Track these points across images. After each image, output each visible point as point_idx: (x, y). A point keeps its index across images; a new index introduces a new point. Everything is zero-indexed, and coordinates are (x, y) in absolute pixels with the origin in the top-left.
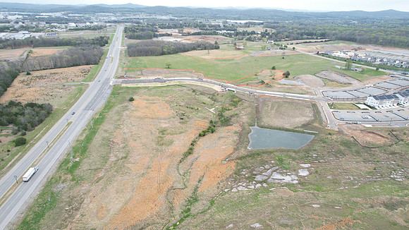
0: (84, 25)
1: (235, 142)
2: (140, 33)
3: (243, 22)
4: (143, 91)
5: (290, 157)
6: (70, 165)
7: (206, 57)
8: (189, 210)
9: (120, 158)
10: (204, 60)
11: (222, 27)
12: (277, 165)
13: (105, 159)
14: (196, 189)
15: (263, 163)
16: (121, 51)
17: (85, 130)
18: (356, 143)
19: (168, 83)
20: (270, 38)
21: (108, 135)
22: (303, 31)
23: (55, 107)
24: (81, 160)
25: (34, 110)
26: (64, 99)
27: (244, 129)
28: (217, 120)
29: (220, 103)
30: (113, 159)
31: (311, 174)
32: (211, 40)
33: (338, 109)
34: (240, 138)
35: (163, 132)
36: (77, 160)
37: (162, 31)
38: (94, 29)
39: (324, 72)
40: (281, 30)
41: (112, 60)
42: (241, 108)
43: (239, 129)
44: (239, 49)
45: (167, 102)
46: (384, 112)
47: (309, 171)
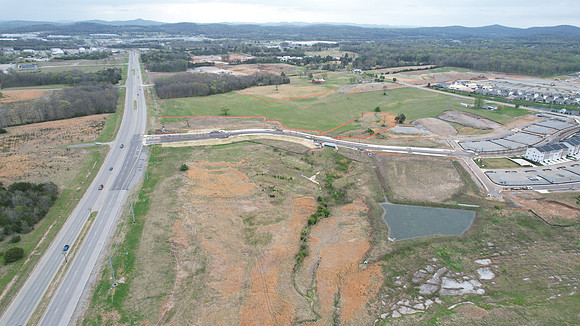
0: (77, 51)
2: (168, 62)
3: (309, 43)
4: (198, 153)
5: (457, 249)
6: (112, 291)
7: (276, 96)
9: (194, 271)
10: (274, 100)
11: (283, 51)
12: (444, 265)
13: (169, 275)
14: (336, 318)
15: (422, 263)
16: (145, 91)
17: (122, 225)
18: (539, 220)
19: (232, 139)
20: (356, 65)
21: (162, 231)
22: (397, 55)
23: (62, 187)
24: (128, 281)
25: (27, 195)
26: (73, 174)
27: (371, 208)
28: (327, 195)
29: (320, 168)
30: (182, 274)
31: (497, 275)
32: (274, 70)
33: (491, 167)
34: (372, 223)
35: (250, 219)
36: (122, 280)
37: (197, 59)
38: (93, 58)
39: (449, 113)
40: (367, 54)
41: (135, 105)
42: (354, 173)
43: (364, 208)
44: (318, 83)
45: (239, 169)
46: (554, 169)
47: (492, 270)
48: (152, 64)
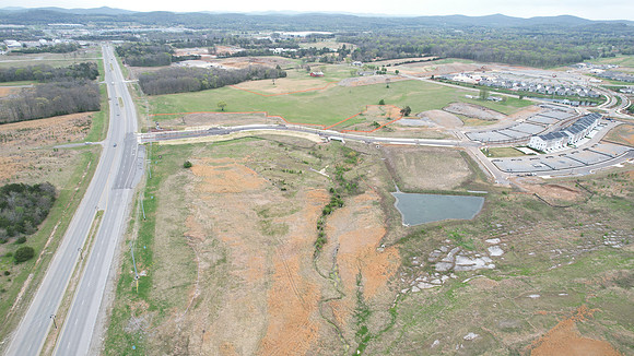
0: (37, 44)
1: (380, 217)
3: (304, 34)
4: (199, 150)
6: (136, 284)
7: (273, 91)
8: (365, 329)
9: (215, 261)
10: (272, 95)
11: (274, 43)
12: (457, 245)
13: (191, 267)
14: (359, 295)
15: (436, 244)
16: (129, 88)
17: (132, 222)
18: (543, 203)
19: (234, 135)
20: (355, 57)
21: (176, 227)
22: (398, 46)
23: (58, 188)
24: (150, 273)
25: (24, 196)
26: (68, 174)
27: (384, 197)
28: (338, 186)
30: (203, 265)
31: (506, 252)
33: (498, 156)
34: (386, 211)
36: (143, 273)
37: (180, 52)
39: (455, 105)
40: (366, 45)
41: (121, 103)
42: (363, 165)
43: (376, 198)
44: (317, 76)
45: (246, 164)
46: (556, 156)
47: (501, 248)
48: (131, 58)
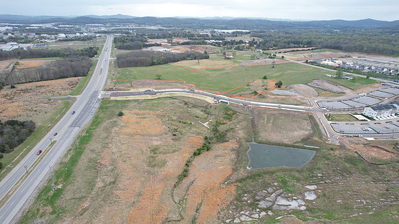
0: (74, 35)
1: (233, 161)
2: (129, 44)
3: (230, 31)
4: (133, 104)
5: (294, 178)
6: (51, 193)
7: (197, 67)
9: (108, 183)
10: (195, 70)
11: (210, 36)
12: (281, 188)
13: (91, 184)
14: (194, 220)
15: (266, 186)
16: (110, 62)
17: (70, 150)
18: (360, 158)
19: (158, 95)
20: (258, 47)
21: (95, 155)
22: (290, 40)
23: (39, 124)
24: (64, 187)
26: (49, 115)
27: (241, 145)
28: (212, 136)
29: (213, 117)
30: (100, 184)
31: (318, 197)
32: (200, 50)
33: (336, 120)
34: (238, 156)
35: (155, 150)
36: (60, 187)
37: (151, 41)
38: (83, 40)
39: (316, 81)
40: (268, 39)
41: (101, 71)
42: (236, 121)
43: (235, 146)
44: (229, 58)
45: (158, 116)
46: (383, 123)
47: (316, 194)
